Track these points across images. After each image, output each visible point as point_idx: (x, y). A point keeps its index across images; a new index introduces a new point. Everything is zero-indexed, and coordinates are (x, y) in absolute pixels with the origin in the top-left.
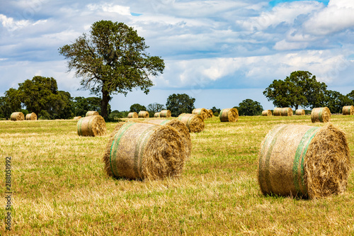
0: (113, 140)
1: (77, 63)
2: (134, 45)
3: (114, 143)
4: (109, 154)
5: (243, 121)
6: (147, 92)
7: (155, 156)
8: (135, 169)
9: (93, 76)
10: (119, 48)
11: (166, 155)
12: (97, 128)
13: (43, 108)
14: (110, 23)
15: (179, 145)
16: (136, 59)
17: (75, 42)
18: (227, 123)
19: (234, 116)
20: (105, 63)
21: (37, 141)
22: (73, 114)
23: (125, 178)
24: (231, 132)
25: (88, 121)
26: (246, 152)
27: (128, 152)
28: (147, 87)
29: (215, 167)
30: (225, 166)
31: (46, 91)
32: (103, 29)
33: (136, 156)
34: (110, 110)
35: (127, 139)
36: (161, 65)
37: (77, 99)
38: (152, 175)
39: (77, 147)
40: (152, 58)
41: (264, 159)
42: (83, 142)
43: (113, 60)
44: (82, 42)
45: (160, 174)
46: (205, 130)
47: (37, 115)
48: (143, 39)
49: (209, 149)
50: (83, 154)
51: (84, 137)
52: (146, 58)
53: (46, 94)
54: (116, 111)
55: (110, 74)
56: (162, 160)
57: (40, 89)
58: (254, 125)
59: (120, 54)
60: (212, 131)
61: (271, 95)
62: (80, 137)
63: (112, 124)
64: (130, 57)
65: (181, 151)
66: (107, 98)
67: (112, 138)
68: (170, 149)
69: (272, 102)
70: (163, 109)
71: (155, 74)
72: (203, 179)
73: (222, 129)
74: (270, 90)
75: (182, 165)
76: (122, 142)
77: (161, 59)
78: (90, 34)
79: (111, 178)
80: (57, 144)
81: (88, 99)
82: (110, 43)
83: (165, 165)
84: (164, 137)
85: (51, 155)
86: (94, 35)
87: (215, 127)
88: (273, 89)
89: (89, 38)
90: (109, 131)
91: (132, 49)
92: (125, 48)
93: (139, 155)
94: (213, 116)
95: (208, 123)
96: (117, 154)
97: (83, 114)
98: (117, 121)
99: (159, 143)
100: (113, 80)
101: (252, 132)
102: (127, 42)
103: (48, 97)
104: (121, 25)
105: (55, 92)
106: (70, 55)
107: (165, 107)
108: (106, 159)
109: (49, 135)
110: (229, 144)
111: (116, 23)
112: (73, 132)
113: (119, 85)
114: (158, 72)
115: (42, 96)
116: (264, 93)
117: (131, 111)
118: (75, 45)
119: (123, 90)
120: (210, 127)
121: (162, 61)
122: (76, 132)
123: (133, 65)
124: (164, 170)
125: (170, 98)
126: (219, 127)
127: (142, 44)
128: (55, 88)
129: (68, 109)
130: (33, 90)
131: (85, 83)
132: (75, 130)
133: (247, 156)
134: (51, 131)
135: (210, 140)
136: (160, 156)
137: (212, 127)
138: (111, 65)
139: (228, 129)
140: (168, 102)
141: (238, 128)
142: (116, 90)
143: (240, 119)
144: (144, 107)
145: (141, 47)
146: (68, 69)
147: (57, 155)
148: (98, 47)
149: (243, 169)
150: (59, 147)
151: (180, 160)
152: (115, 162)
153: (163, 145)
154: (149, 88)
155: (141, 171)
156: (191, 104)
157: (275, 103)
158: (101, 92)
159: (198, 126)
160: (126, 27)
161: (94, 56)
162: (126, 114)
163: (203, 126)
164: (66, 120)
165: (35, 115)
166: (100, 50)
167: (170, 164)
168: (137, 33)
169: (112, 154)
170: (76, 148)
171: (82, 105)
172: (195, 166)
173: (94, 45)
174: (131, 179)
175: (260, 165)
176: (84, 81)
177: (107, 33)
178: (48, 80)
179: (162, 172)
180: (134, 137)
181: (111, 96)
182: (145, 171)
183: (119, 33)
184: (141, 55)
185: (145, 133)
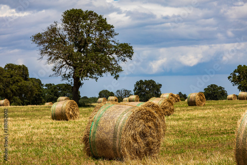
0: (92, 121)
1: (49, 50)
2: (103, 32)
3: (93, 124)
4: (89, 135)
5: (210, 105)
6: (117, 77)
7: (133, 136)
8: (114, 149)
9: (64, 63)
10: (89, 35)
11: (143, 135)
12: (71, 112)
13: (15, 95)
14: (80, 11)
15: (156, 126)
16: (105, 46)
17: (47, 30)
18: (195, 107)
19: (201, 100)
20: (75, 51)
21: (13, 125)
22: (43, 100)
23: (104, 158)
24: (200, 115)
25: (61, 105)
26: (217, 134)
27: (106, 133)
28: (116, 72)
29: (189, 147)
30: (198, 146)
31: (17, 78)
32: (73, 17)
33: (115, 137)
34: (80, 96)
35: (106, 121)
36: (130, 52)
37: (47, 85)
38: (131, 155)
39: (53, 130)
40: (122, 44)
41: (241, 137)
42: (58, 126)
43: (84, 47)
44: (54, 30)
45: (139, 154)
46: (175, 113)
47: (10, 101)
48: (112, 27)
49: (180, 131)
50: (59, 137)
51: (58, 122)
52: (116, 45)
53: (17, 81)
54: (85, 98)
55: (80, 60)
56: (140, 140)
57: (12, 76)
58: (221, 108)
59: (90, 41)
60: (182, 114)
61: (235, 80)
62: (54, 121)
63: (84, 109)
64: (100, 44)
65: (158, 131)
66: (78, 84)
67: (91, 120)
68: (148, 129)
69: (237, 86)
70: (131, 95)
71: (124, 60)
72: (180, 158)
73: (191, 113)
74: (235, 75)
75: (159, 145)
76: (101, 124)
77: (130, 45)
78: (61, 22)
79: (90, 158)
80: (33, 128)
81: (58, 86)
82: (80, 31)
83: (142, 145)
84: (142, 118)
85: (29, 138)
86: (65, 23)
87: (183, 110)
88: (237, 74)
89: (60, 26)
90: (81, 115)
91: (101, 36)
92: (95, 35)
93: (118, 135)
94: (180, 101)
95: (177, 107)
96: (96, 135)
97: (54, 100)
98: (89, 106)
99: (137, 124)
100: (84, 66)
101: (221, 115)
102: (97, 29)
103: (19, 84)
104: (91, 13)
105: (26, 79)
106: (42, 43)
107: (133, 92)
108: (86, 140)
109: (24, 120)
110: (200, 126)
111: (87, 11)
112: (47, 117)
113: (90, 71)
114: (127, 59)
115: (14, 82)
116: (229, 78)
117: (100, 97)
118: (46, 33)
119: (94, 76)
120: (179, 111)
121: (131, 47)
122: (50, 117)
123: (103, 52)
124: (142, 150)
125: (137, 84)
126: (188, 110)
127: (112, 32)
128: (27, 75)
129: (39, 95)
130: (6, 77)
131: (57, 70)
132: (48, 115)
133: (218, 136)
134: (25, 116)
135: (180, 123)
136: (138, 136)
137: (181, 110)
138: (82, 52)
139: (197, 112)
140: (136, 88)
141: (206, 112)
142: (87, 76)
143: (207, 103)
144: (112, 93)
145: (111, 34)
146: (40, 56)
147: (34, 138)
148: (69, 34)
149: (217, 150)
150: (36, 131)
151: (157, 140)
152: (94, 142)
153: (140, 126)
154: (118, 73)
155: (119, 151)
156: (158, 90)
157: (240, 88)
158: (72, 78)
159: (167, 110)
160: (96, 15)
161: (65, 43)
162: (95, 100)
163: (173, 110)
164: (38, 106)
165: (8, 101)
166: (71, 37)
167: (148, 144)
168: (107, 21)
169: (91, 135)
170: (52, 132)
171: (52, 91)
172: (170, 147)
173: (65, 33)
174: (110, 159)
175: (237, 143)
176: (55, 67)
177: (77, 21)
178: (20, 67)
179: (140, 152)
180: (112, 118)
181: (82, 82)
182: (123, 151)
183: (89, 21)
184: (111, 42)
185: (123, 114)
